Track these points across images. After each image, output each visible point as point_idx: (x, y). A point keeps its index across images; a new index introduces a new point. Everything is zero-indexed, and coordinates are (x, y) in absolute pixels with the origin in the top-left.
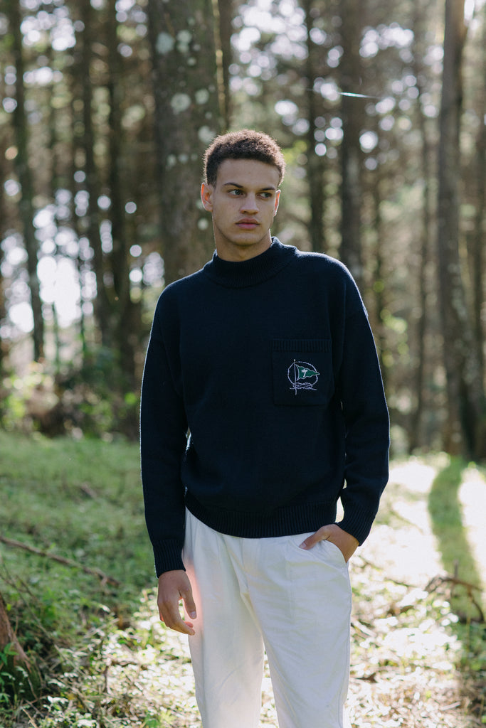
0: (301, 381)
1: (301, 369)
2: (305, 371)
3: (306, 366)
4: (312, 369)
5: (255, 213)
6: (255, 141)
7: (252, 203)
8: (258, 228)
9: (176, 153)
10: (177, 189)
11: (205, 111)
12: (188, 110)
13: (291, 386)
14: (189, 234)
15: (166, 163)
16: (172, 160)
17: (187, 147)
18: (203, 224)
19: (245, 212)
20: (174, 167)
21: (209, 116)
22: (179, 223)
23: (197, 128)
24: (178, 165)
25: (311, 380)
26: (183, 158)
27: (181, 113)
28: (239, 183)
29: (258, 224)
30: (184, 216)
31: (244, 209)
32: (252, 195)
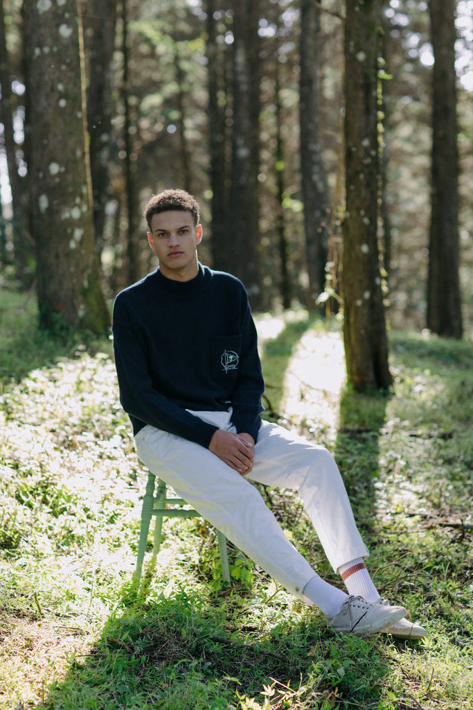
0: (229, 364)
1: (229, 356)
2: (231, 357)
3: (232, 354)
4: (235, 355)
5: (178, 246)
6: (170, 198)
7: (175, 240)
8: (183, 255)
9: (41, 46)
10: (42, 74)
11: (64, 11)
12: (50, 11)
13: (224, 368)
14: (51, 111)
15: (33, 53)
16: (37, 51)
17: (49, 41)
18: (63, 103)
19: (171, 247)
20: (39, 57)
21: (67, 15)
22: (43, 102)
23: (58, 26)
24: (42, 55)
25: (234, 363)
26: (46, 50)
27: (45, 13)
28: (164, 229)
29: (183, 253)
30: (47, 96)
31: (170, 245)
32: (174, 235)
